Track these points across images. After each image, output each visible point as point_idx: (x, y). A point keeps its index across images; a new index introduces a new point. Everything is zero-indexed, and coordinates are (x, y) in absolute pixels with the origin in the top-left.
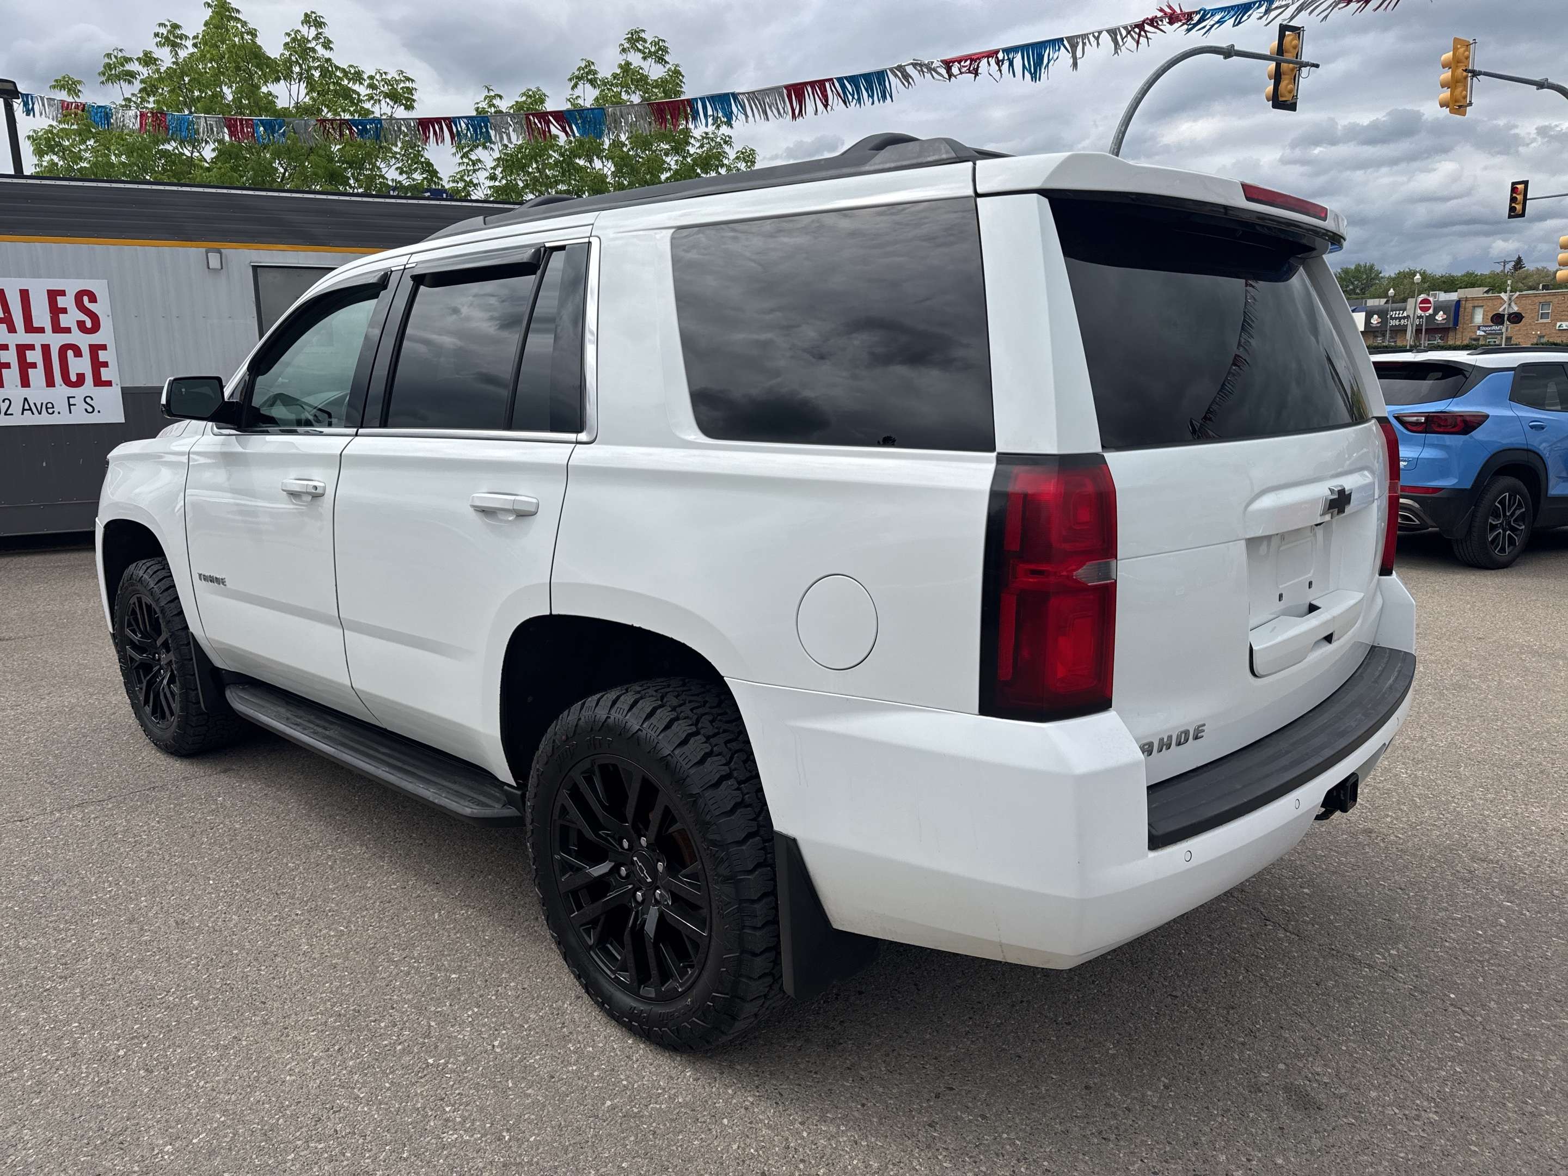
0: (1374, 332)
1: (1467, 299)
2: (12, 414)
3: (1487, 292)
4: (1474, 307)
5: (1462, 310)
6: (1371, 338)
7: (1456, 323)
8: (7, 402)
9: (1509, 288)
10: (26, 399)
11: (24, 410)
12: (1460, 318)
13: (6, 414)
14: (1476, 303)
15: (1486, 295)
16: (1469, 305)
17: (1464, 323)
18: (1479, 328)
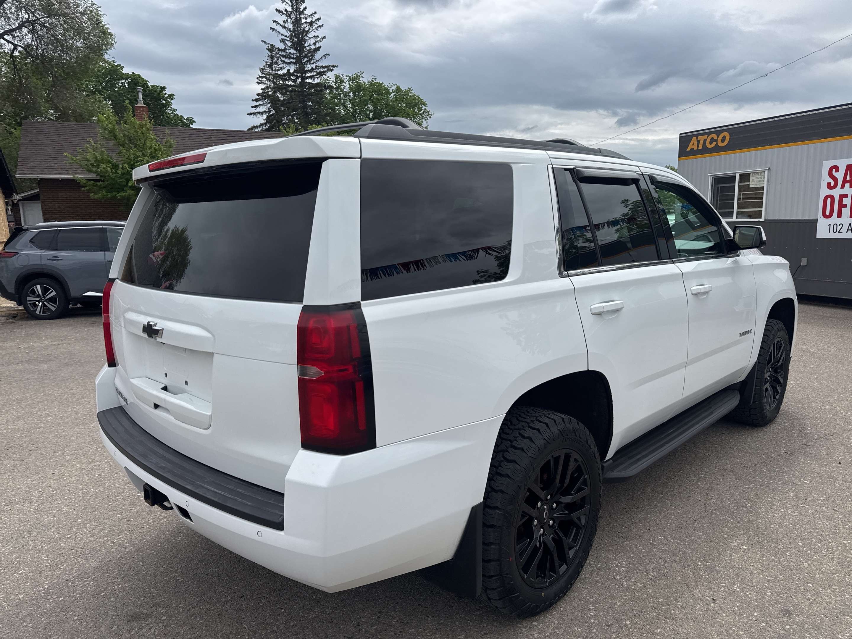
2: (842, 232)
8: (841, 225)
10: (850, 224)
11: (848, 230)
13: (839, 232)
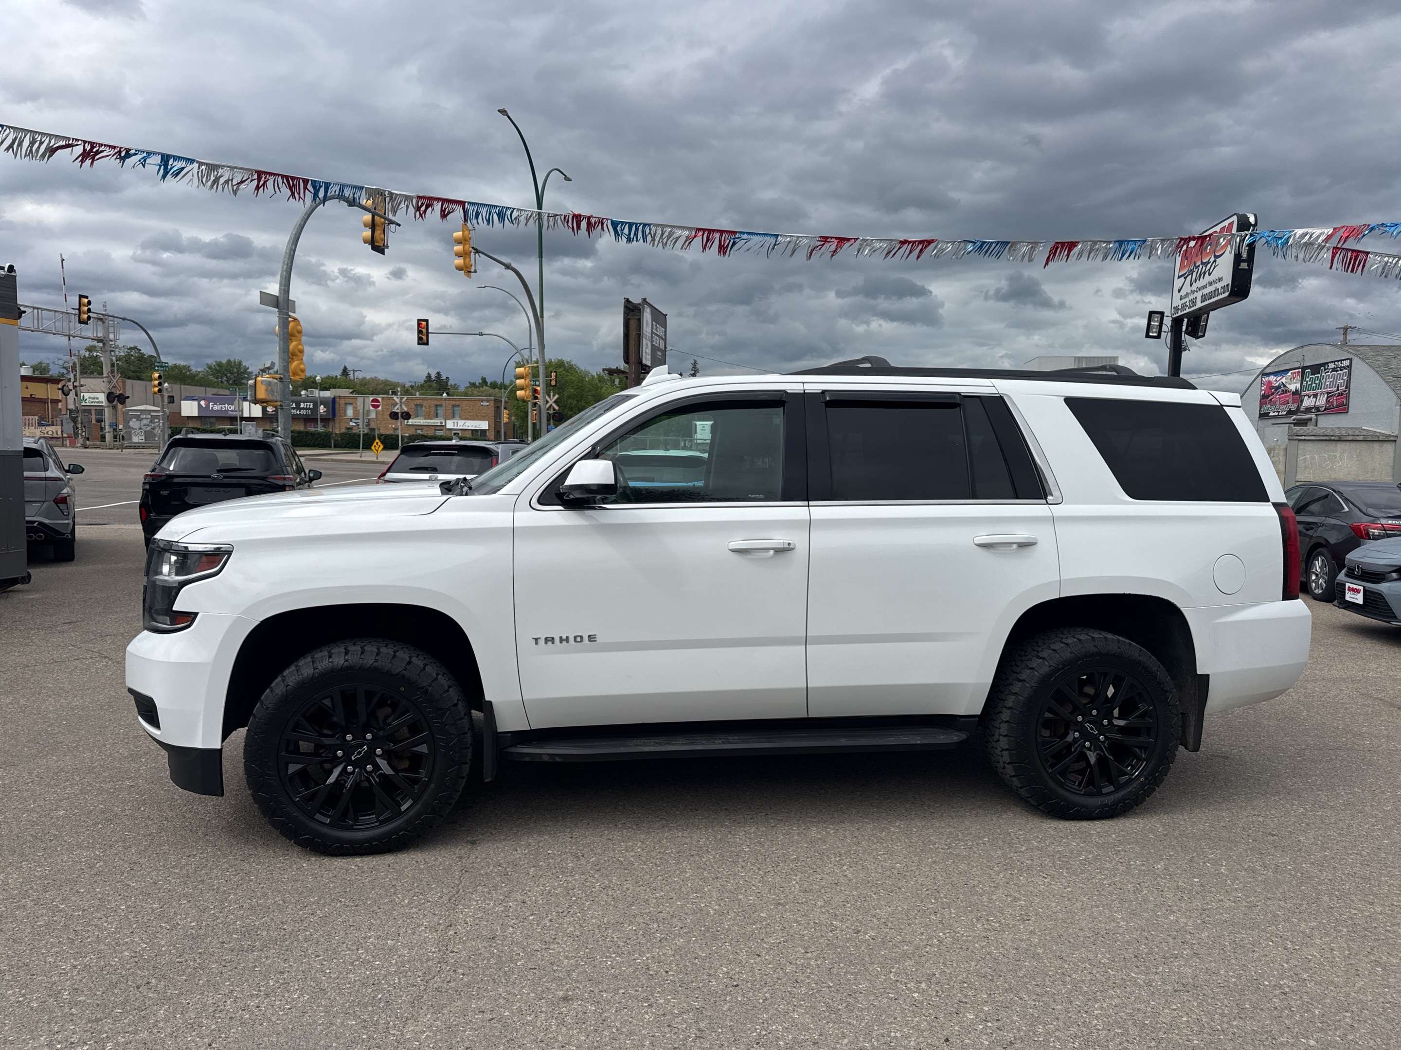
0: (270, 418)
1: (340, 397)
3: (352, 393)
4: (346, 404)
5: (337, 405)
6: (269, 423)
7: (334, 415)
9: (399, 393)
12: (337, 411)
14: (347, 401)
15: (351, 395)
16: (342, 402)
17: (340, 416)
18: (351, 420)
